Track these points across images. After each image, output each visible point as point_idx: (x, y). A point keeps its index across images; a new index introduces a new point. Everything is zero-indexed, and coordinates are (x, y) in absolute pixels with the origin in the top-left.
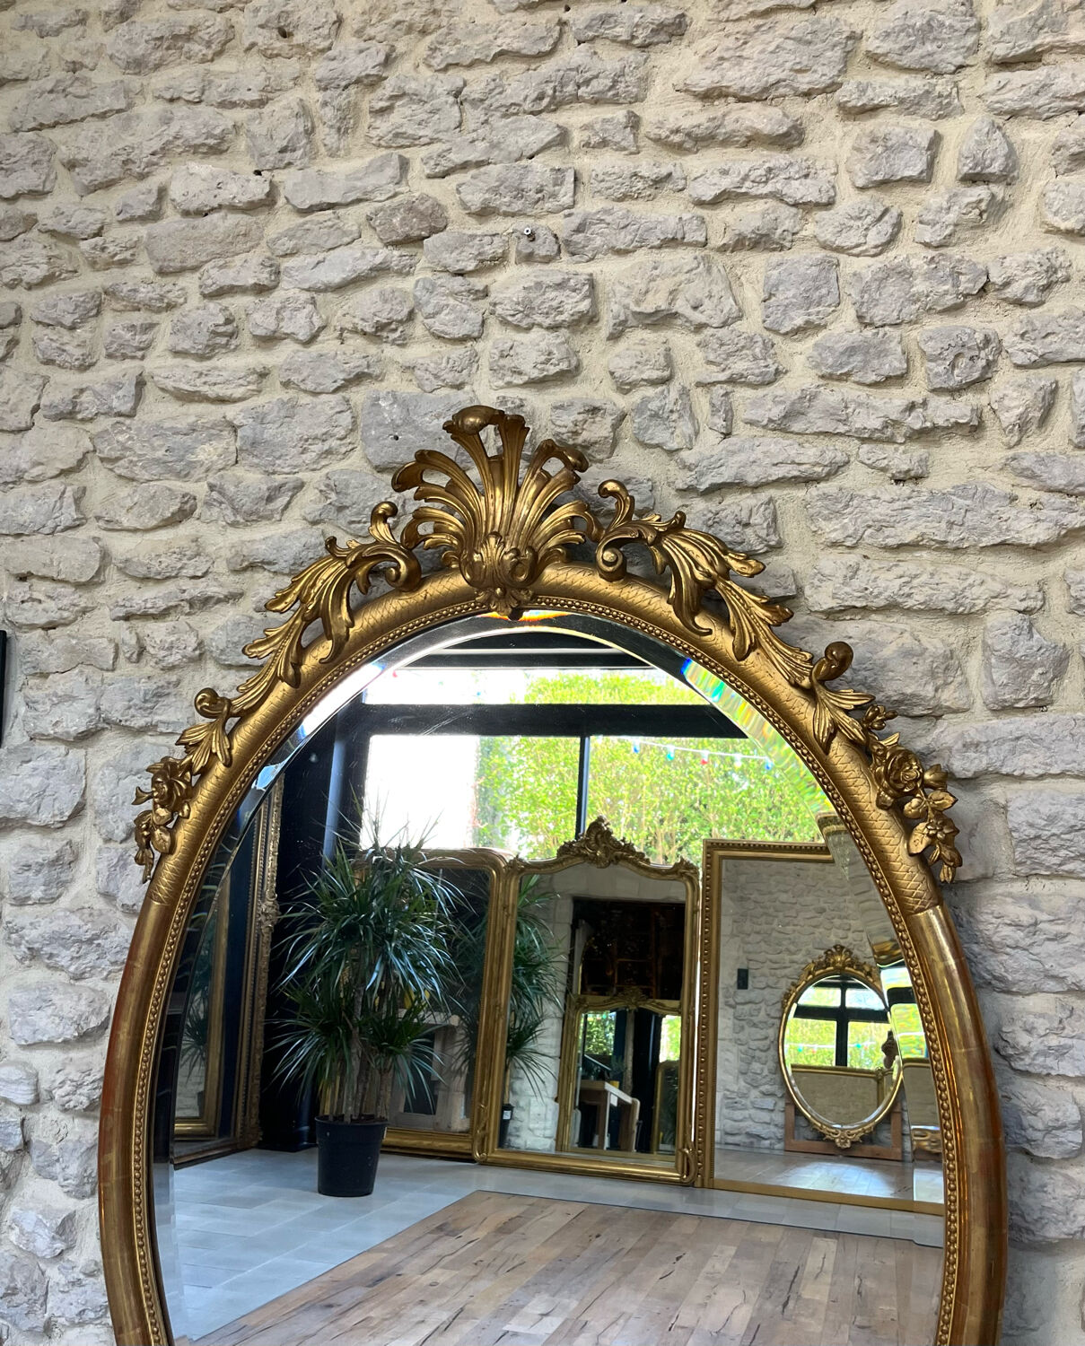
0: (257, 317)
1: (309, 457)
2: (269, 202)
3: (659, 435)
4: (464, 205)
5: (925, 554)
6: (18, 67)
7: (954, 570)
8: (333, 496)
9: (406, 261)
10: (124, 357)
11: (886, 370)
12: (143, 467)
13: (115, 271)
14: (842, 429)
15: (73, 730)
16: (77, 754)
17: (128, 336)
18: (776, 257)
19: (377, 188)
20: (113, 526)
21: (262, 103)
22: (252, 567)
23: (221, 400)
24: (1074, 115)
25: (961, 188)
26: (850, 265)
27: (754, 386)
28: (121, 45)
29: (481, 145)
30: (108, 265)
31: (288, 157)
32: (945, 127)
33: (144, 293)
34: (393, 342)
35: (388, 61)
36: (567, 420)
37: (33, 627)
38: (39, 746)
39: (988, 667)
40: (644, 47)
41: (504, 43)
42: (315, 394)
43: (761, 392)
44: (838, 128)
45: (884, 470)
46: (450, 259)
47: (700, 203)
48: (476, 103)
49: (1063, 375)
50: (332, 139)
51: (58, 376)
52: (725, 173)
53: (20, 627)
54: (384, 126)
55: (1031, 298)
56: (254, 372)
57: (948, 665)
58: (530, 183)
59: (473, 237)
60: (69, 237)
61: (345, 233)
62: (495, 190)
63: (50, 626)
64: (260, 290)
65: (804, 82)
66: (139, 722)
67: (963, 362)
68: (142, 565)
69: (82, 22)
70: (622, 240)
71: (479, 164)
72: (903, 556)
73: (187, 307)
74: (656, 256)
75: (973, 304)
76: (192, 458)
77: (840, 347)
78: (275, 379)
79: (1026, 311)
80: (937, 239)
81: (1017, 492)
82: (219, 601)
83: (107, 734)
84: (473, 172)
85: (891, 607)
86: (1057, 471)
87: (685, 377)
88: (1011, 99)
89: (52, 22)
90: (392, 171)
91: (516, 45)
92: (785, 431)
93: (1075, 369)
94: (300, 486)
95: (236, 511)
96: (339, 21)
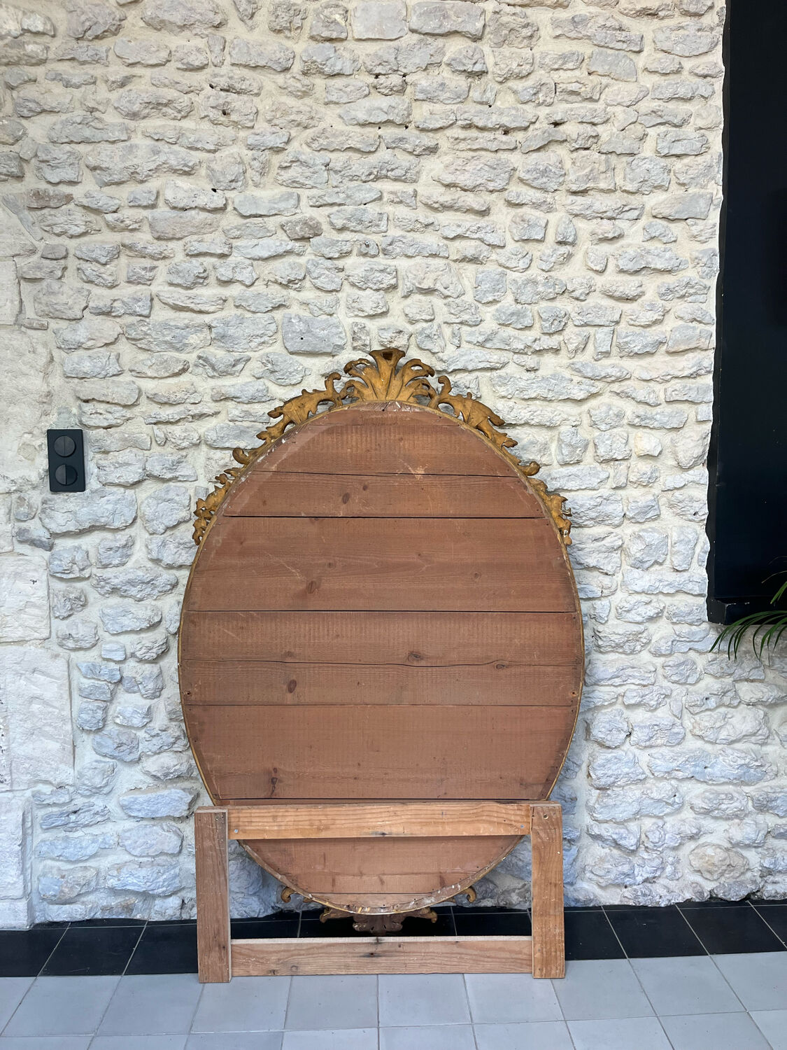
0: (222, 270)
1: (253, 344)
2: (223, 209)
3: (428, 345)
4: (331, 224)
5: (537, 402)
6: (54, 105)
7: (549, 409)
8: (270, 366)
9: (302, 249)
10: (139, 283)
11: (526, 324)
12: (157, 345)
13: (127, 233)
14: (507, 348)
15: (131, 481)
16: (130, 492)
17: (143, 273)
18: (481, 268)
19: (287, 209)
20: (140, 375)
21: (215, 151)
22: (226, 399)
23: (201, 312)
24: (599, 220)
25: (557, 246)
26: (512, 275)
27: (470, 326)
28: (124, 102)
29: (342, 196)
30: (123, 230)
31: (234, 185)
32: (550, 217)
33: (150, 250)
34: (295, 289)
35: (288, 142)
36: (387, 335)
37: (98, 427)
38: (107, 488)
39: (560, 447)
40: (418, 156)
41: (352, 143)
42: (254, 312)
43: (474, 329)
44: (505, 209)
45: (523, 366)
46: (326, 251)
47: (446, 238)
48: (336, 172)
49: (591, 330)
50: (257, 178)
51: (96, 291)
52: (459, 226)
53: (89, 427)
54: (286, 175)
55: (582, 298)
56: (221, 299)
57: (545, 448)
58: (366, 218)
59: (338, 241)
60: (97, 211)
61: (268, 231)
62: (349, 219)
63: (110, 427)
64: (223, 256)
65: (491, 186)
66: (168, 476)
67: (556, 322)
68: (165, 397)
69: (94, 83)
70: (410, 252)
71: (340, 205)
72: (529, 402)
73: (176, 260)
74: (426, 260)
75: (559, 297)
76: (187, 342)
77: (509, 312)
78: (230, 303)
79: (579, 302)
80: (547, 268)
81: (573, 377)
82: (209, 415)
83: (147, 482)
84: (336, 208)
85: (526, 424)
86: (589, 370)
87: (439, 320)
88: (576, 209)
89: (75, 80)
90: (293, 202)
91: (358, 146)
92: (483, 347)
93: (596, 328)
94: (249, 360)
95: (214, 369)
96: (257, 112)
